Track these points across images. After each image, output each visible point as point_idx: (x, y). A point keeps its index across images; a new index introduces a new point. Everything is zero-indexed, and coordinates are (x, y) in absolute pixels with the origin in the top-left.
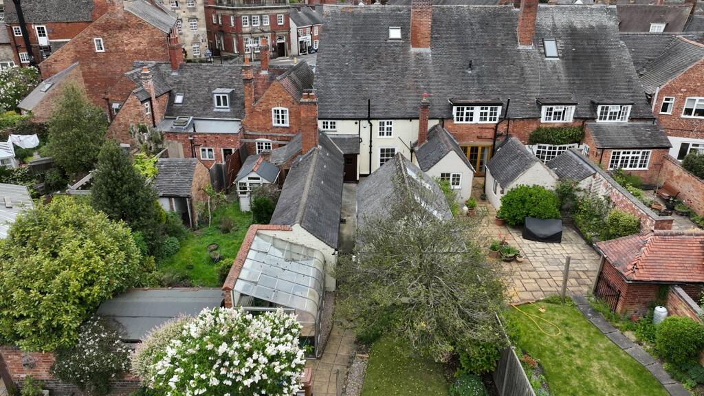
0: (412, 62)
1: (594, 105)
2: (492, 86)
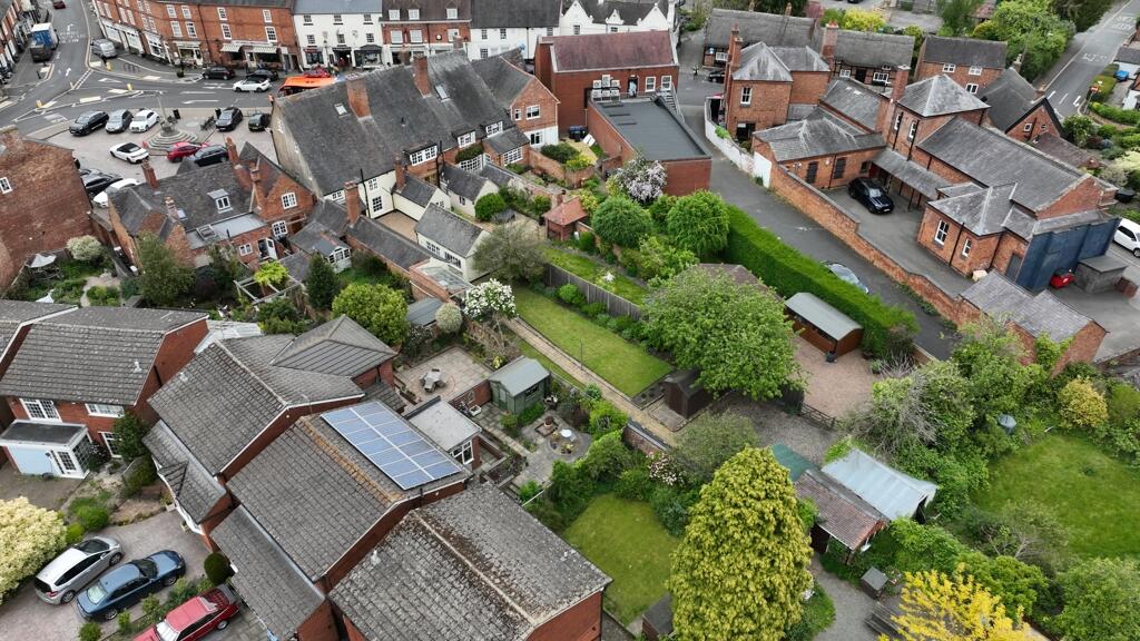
0: (364, 128)
1: (483, 128)
2: (422, 133)
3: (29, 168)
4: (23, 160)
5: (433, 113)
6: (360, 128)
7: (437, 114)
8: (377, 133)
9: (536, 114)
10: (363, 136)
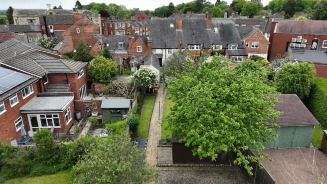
0: (177, 33)
1: (228, 45)
2: (199, 40)
3: (86, 28)
4: (85, 25)
5: (208, 35)
6: (175, 32)
7: (209, 35)
8: (181, 36)
9: (256, 46)
10: (175, 35)
